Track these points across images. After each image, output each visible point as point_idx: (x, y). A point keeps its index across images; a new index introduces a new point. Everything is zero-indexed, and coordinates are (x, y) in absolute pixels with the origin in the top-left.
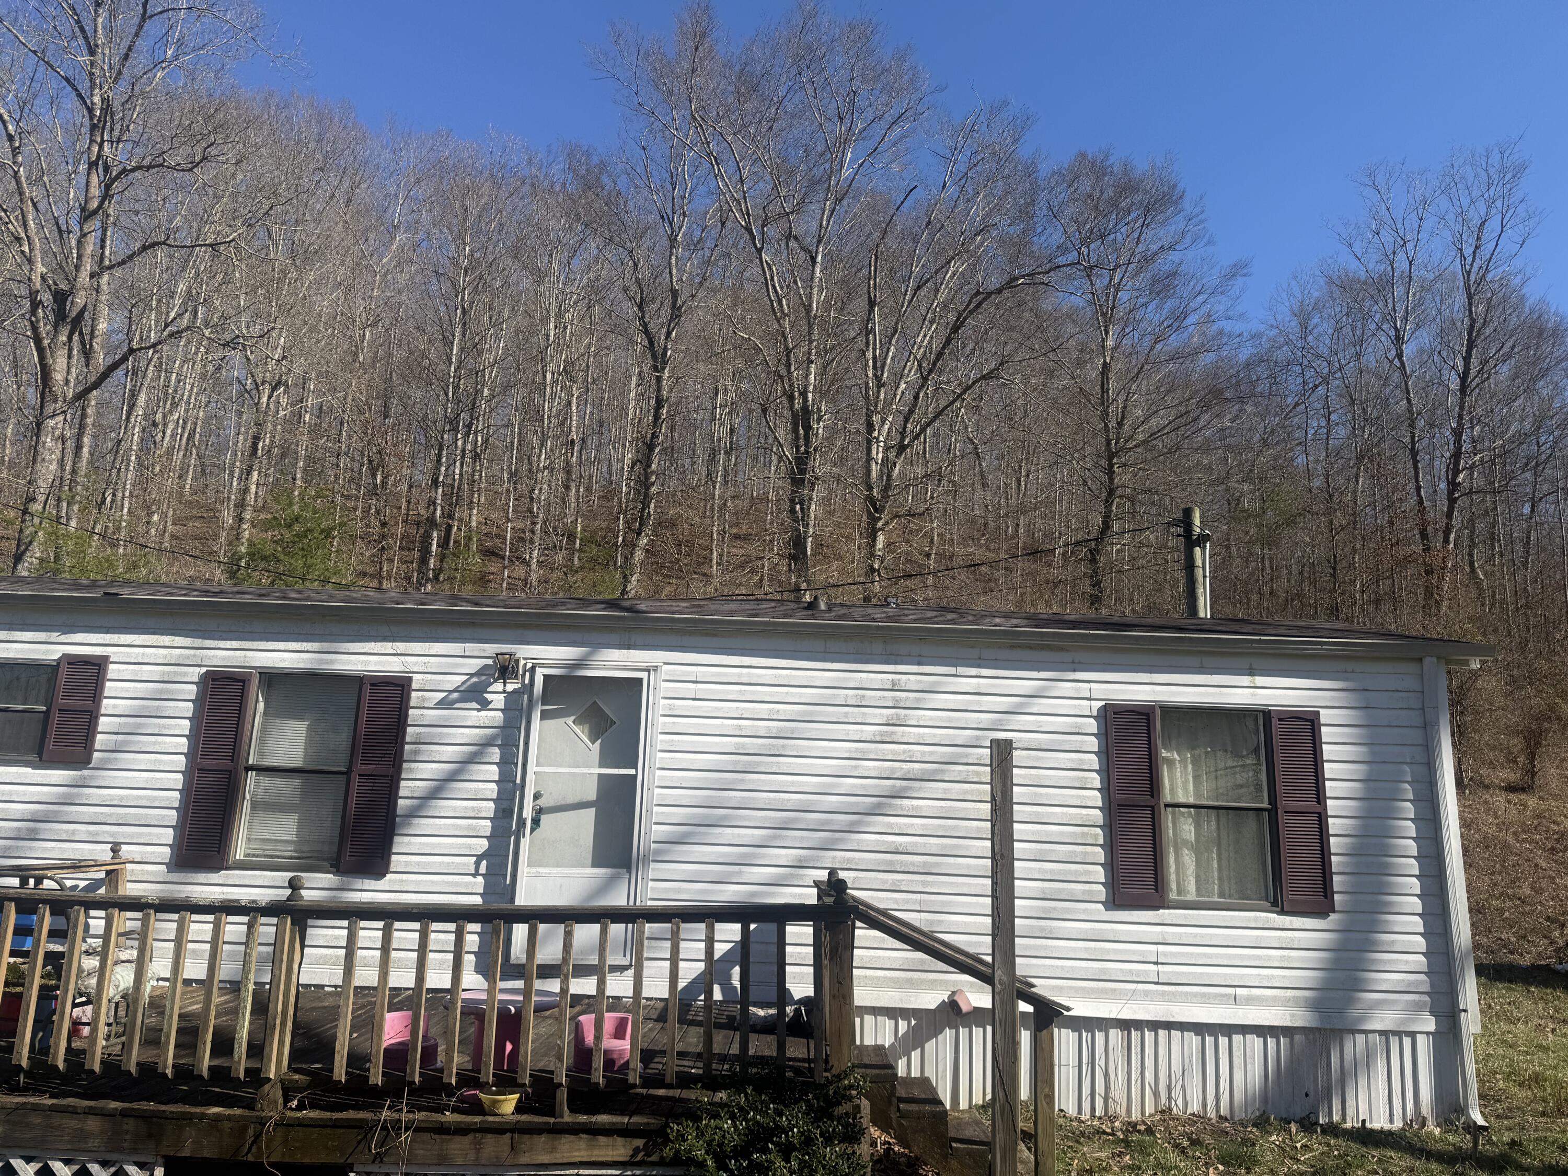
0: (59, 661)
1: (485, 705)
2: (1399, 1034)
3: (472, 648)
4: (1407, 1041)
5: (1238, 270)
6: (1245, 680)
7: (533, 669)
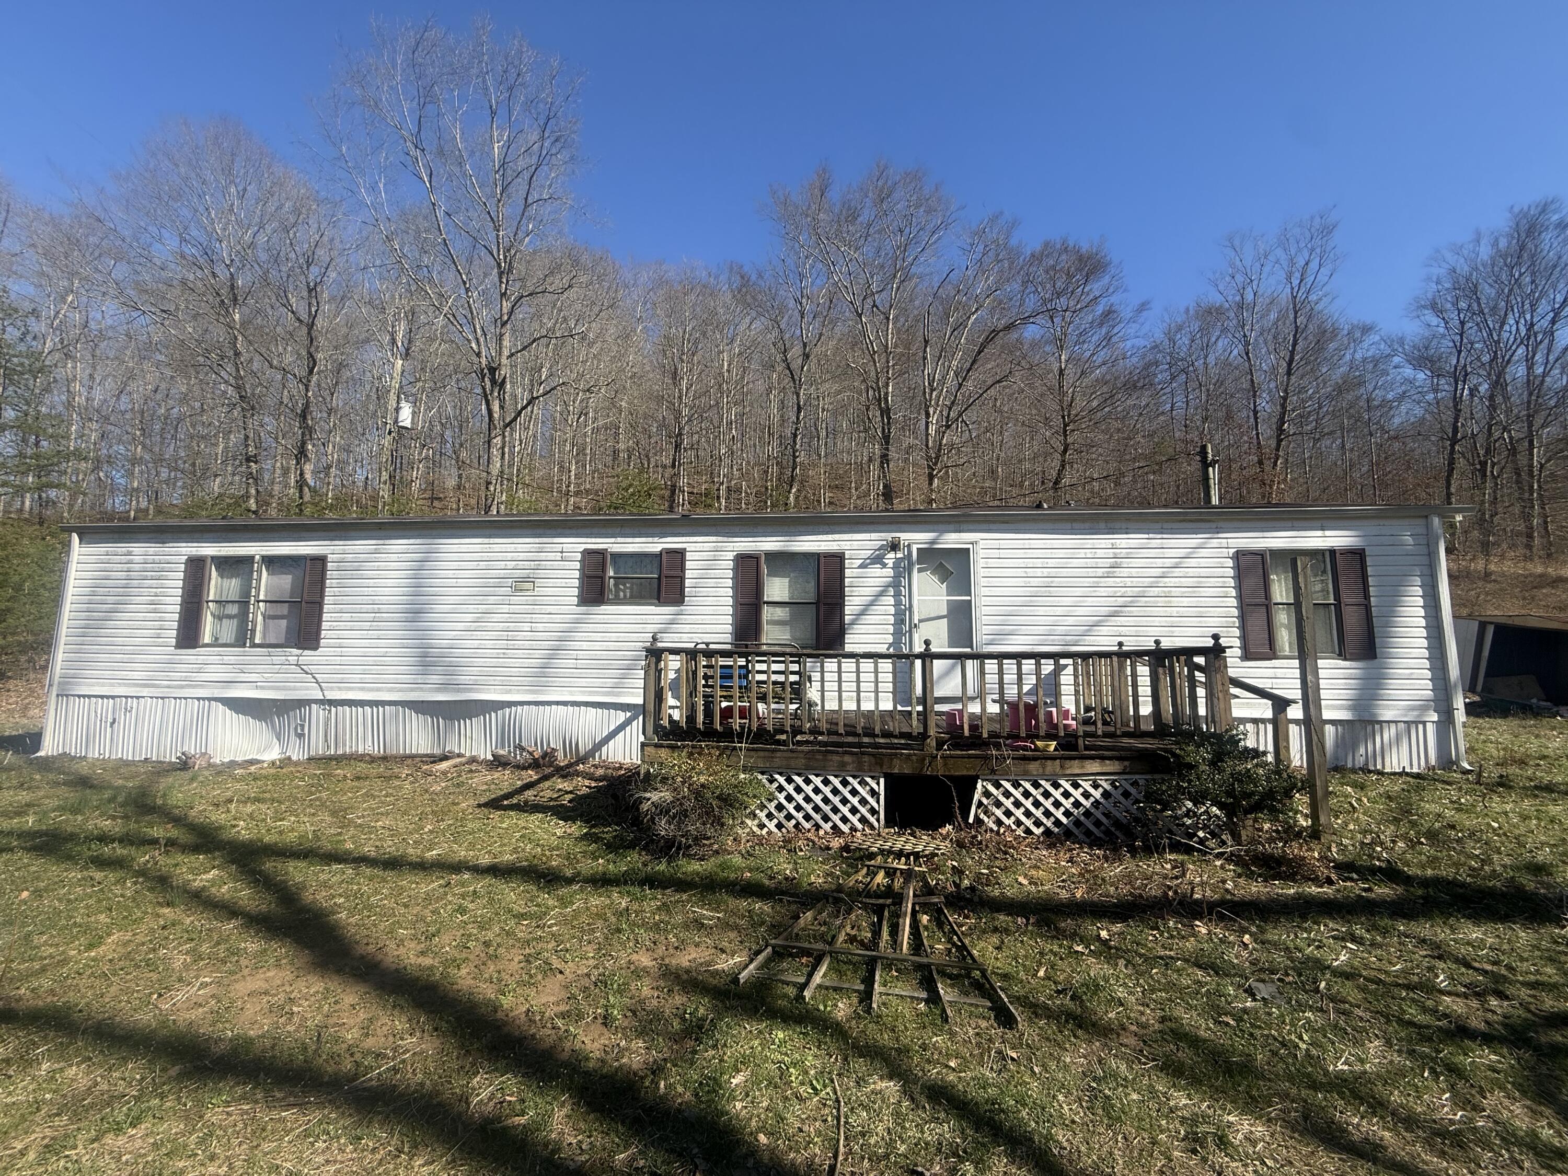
0: (661, 552)
1: (884, 566)
2: (1416, 723)
3: (874, 536)
4: (1421, 727)
5: (1143, 307)
6: (1319, 533)
7: (909, 545)
